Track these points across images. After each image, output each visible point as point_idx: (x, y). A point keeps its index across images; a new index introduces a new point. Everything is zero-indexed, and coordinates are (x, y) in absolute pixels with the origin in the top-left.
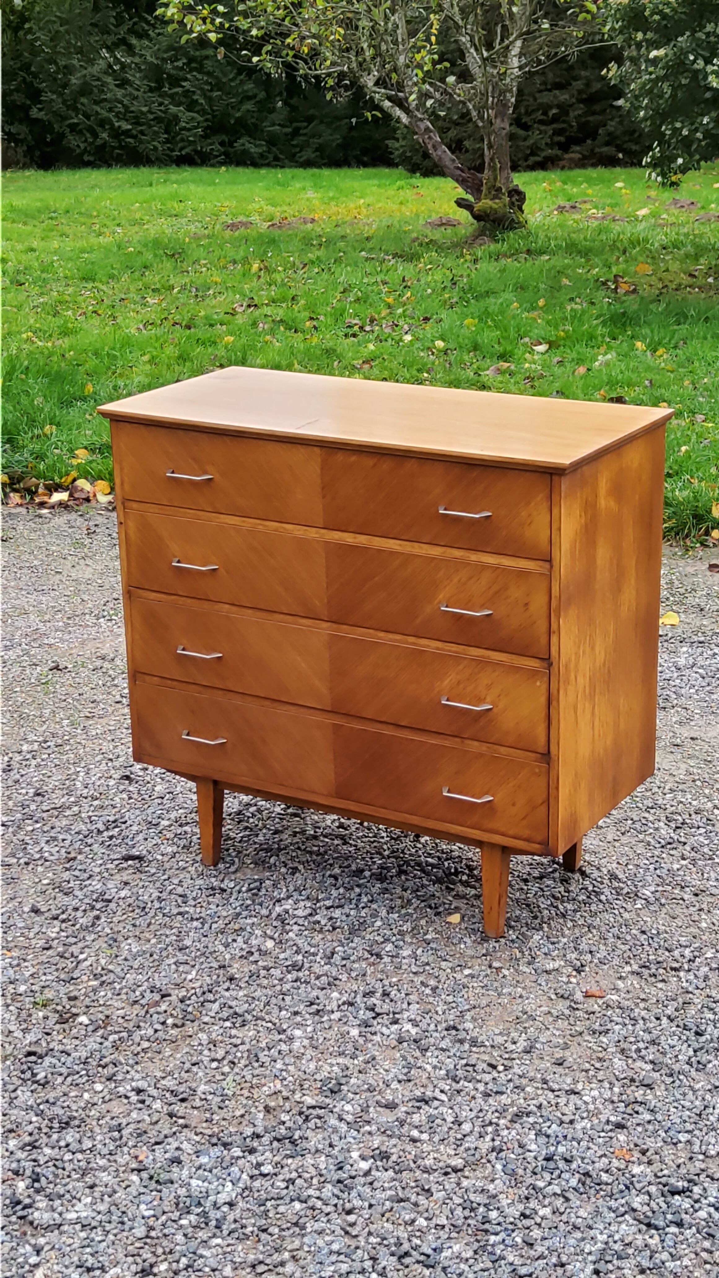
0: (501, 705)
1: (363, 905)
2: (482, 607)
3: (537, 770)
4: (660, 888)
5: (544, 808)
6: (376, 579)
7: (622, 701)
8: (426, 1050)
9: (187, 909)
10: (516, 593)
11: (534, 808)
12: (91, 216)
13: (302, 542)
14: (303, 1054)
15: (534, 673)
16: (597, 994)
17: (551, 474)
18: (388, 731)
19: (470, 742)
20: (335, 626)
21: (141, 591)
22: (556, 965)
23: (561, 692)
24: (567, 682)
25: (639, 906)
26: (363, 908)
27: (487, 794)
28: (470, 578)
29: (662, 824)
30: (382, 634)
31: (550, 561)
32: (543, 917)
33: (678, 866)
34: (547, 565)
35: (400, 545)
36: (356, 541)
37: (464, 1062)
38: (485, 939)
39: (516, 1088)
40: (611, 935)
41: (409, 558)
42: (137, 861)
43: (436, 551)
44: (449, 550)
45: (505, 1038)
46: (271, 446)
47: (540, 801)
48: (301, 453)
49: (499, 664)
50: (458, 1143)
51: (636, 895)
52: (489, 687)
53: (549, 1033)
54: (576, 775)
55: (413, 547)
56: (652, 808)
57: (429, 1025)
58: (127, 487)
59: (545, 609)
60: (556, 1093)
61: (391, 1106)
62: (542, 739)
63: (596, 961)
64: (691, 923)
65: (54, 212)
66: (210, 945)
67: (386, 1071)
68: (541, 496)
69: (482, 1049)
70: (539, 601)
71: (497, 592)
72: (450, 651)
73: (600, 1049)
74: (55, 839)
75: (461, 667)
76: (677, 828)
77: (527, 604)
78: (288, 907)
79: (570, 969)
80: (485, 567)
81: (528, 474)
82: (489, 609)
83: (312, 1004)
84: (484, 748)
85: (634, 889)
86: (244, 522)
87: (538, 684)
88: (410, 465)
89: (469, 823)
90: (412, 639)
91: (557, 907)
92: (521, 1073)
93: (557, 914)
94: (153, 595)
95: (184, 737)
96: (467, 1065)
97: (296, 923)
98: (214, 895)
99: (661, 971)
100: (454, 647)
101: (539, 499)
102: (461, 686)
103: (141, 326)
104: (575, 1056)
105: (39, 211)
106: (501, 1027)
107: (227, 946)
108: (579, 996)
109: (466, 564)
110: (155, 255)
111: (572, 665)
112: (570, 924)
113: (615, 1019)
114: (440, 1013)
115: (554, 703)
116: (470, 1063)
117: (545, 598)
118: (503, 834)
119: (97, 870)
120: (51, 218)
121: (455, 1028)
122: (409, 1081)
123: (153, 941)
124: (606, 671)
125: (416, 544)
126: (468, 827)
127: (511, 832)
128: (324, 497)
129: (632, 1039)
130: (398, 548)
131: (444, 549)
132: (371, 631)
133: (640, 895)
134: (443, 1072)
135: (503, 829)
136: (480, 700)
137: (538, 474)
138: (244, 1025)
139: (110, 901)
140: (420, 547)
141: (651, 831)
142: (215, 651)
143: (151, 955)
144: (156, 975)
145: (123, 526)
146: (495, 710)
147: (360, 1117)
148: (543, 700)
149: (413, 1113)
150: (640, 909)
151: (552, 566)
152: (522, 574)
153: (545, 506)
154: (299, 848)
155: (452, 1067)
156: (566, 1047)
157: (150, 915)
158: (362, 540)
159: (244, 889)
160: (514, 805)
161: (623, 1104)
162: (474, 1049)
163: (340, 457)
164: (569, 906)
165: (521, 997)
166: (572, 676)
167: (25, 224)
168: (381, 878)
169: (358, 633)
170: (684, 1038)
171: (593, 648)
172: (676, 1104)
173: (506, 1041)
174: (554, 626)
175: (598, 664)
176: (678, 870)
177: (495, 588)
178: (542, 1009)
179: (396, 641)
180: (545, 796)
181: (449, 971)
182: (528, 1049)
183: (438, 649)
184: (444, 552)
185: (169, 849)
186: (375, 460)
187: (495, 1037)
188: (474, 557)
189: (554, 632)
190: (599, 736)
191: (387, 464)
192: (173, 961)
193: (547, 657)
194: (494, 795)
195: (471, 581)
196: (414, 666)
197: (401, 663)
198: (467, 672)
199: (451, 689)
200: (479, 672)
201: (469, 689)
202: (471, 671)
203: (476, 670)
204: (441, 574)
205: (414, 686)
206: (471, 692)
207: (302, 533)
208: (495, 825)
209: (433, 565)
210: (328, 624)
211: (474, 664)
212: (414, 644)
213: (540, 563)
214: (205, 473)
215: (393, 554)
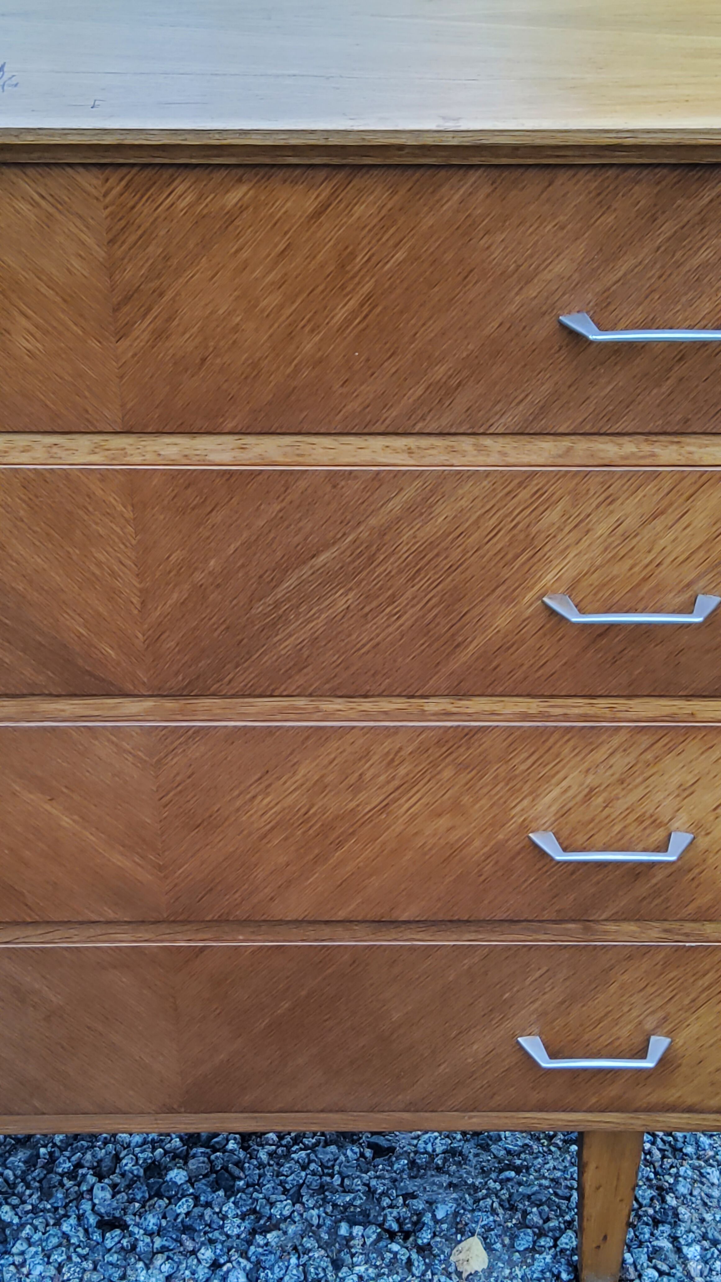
0: (720, 830)
6: (322, 559)
13: (39, 486)
19: (611, 926)
20: (168, 705)
28: (656, 516)
30: (338, 704)
36: (244, 456)
41: (441, 482)
44: (582, 446)
72: (566, 717)
75: (600, 755)
80: (707, 478)
84: (655, 934)
89: (590, 1103)
100: (578, 707)
102: (597, 802)
118: (690, 1110)
126: (590, 1110)
128: (123, 334)
131: (566, 442)
132: (301, 702)
135: (691, 1100)
136: (654, 825)
140: (480, 449)
146: (700, 843)
163: (183, 194)
179: (386, 715)
183: (525, 717)
184: (569, 449)
186: (325, 191)
191: (369, 202)
194: (667, 1035)
195: (659, 524)
196: (447, 774)
197: (402, 771)
198: (620, 763)
199: (564, 813)
200: (658, 759)
201: (621, 805)
202: (631, 759)
203: (649, 756)
204: (553, 516)
205: (443, 822)
206: (631, 809)
207: (39, 454)
208: (672, 1095)
209: (524, 494)
210: (149, 704)
211: (645, 740)
212: (447, 715)
215: (383, 478)
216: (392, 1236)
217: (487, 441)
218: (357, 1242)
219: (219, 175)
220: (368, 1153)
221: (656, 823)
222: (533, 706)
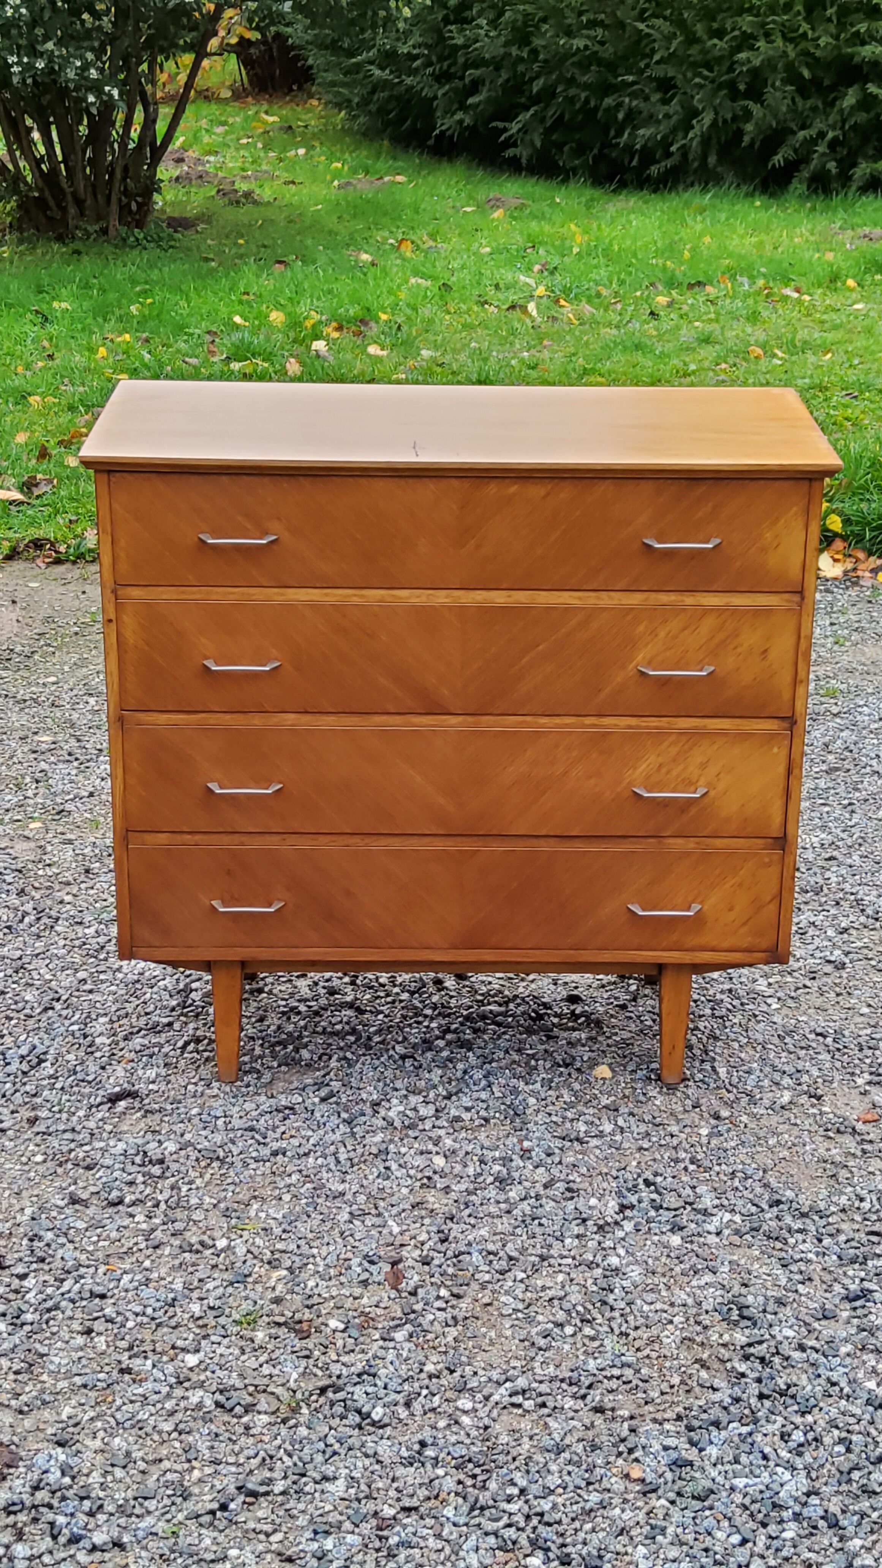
0: (721, 787)
2: (703, 663)
3: (768, 860)
5: (773, 907)
6: (541, 647)
8: (781, 1237)
9: (277, 1144)
10: (750, 639)
11: (760, 908)
13: (424, 612)
15: (770, 738)
17: (810, 480)
18: (545, 847)
19: (671, 841)
20: (470, 719)
21: (141, 716)
25: (776, 1006)
27: (694, 902)
28: (684, 629)
30: (545, 720)
31: (801, 592)
34: (796, 598)
35: (580, 598)
36: (510, 600)
38: (671, 1087)
41: (593, 612)
42: (129, 1100)
43: (635, 599)
44: (653, 595)
45: (844, 1197)
46: (380, 484)
47: (769, 898)
48: (429, 489)
49: (722, 733)
52: (704, 766)
55: (598, 598)
58: (123, 567)
59: (790, 654)
62: (778, 819)
67: (770, 1275)
68: (795, 509)
70: (782, 646)
71: (723, 642)
72: (648, 727)
75: (664, 746)
77: (766, 651)
78: (400, 1109)
79: (806, 1098)
80: (706, 611)
81: (778, 484)
82: (710, 665)
84: (692, 845)
86: (326, 595)
87: (775, 750)
88: (603, 489)
89: (665, 944)
90: (591, 720)
94: (162, 719)
95: (220, 910)
100: (654, 722)
101: (790, 514)
102: (664, 771)
109: (678, 610)
115: (796, 771)
117: (793, 640)
118: (713, 950)
121: (778, 1202)
123: (286, 1197)
125: (604, 595)
126: (663, 950)
127: (725, 945)
128: (464, 546)
130: (576, 602)
131: (646, 595)
132: (528, 718)
135: (714, 943)
136: (690, 784)
137: (791, 482)
140: (611, 598)
142: (273, 781)
145: (113, 626)
146: (712, 793)
148: (781, 769)
151: (803, 599)
152: (760, 613)
153: (800, 523)
158: (521, 597)
160: (731, 910)
163: (492, 489)
169: (507, 724)
174: (801, 674)
177: (721, 636)
179: (567, 725)
180: (776, 890)
183: (630, 727)
184: (647, 599)
186: (549, 487)
187: (832, 1200)
188: (689, 600)
189: (801, 682)
191: (566, 492)
192: (345, 1215)
193: (790, 715)
194: (701, 903)
195: (686, 632)
196: (594, 755)
197: (574, 754)
198: (674, 750)
199: (648, 777)
200: (690, 749)
201: (674, 773)
202: (677, 749)
203: (686, 747)
204: (641, 628)
205: (593, 781)
206: (678, 776)
207: (424, 599)
208: (703, 940)
209: (629, 618)
210: (460, 719)
211: (684, 739)
212: (594, 726)
213: (786, 596)
214: (264, 534)
215: (568, 610)
216: (560, 1066)
217: (612, 594)
218: (540, 1068)
219: (507, 481)
220: (544, 1038)
221: (691, 783)
222: (633, 721)
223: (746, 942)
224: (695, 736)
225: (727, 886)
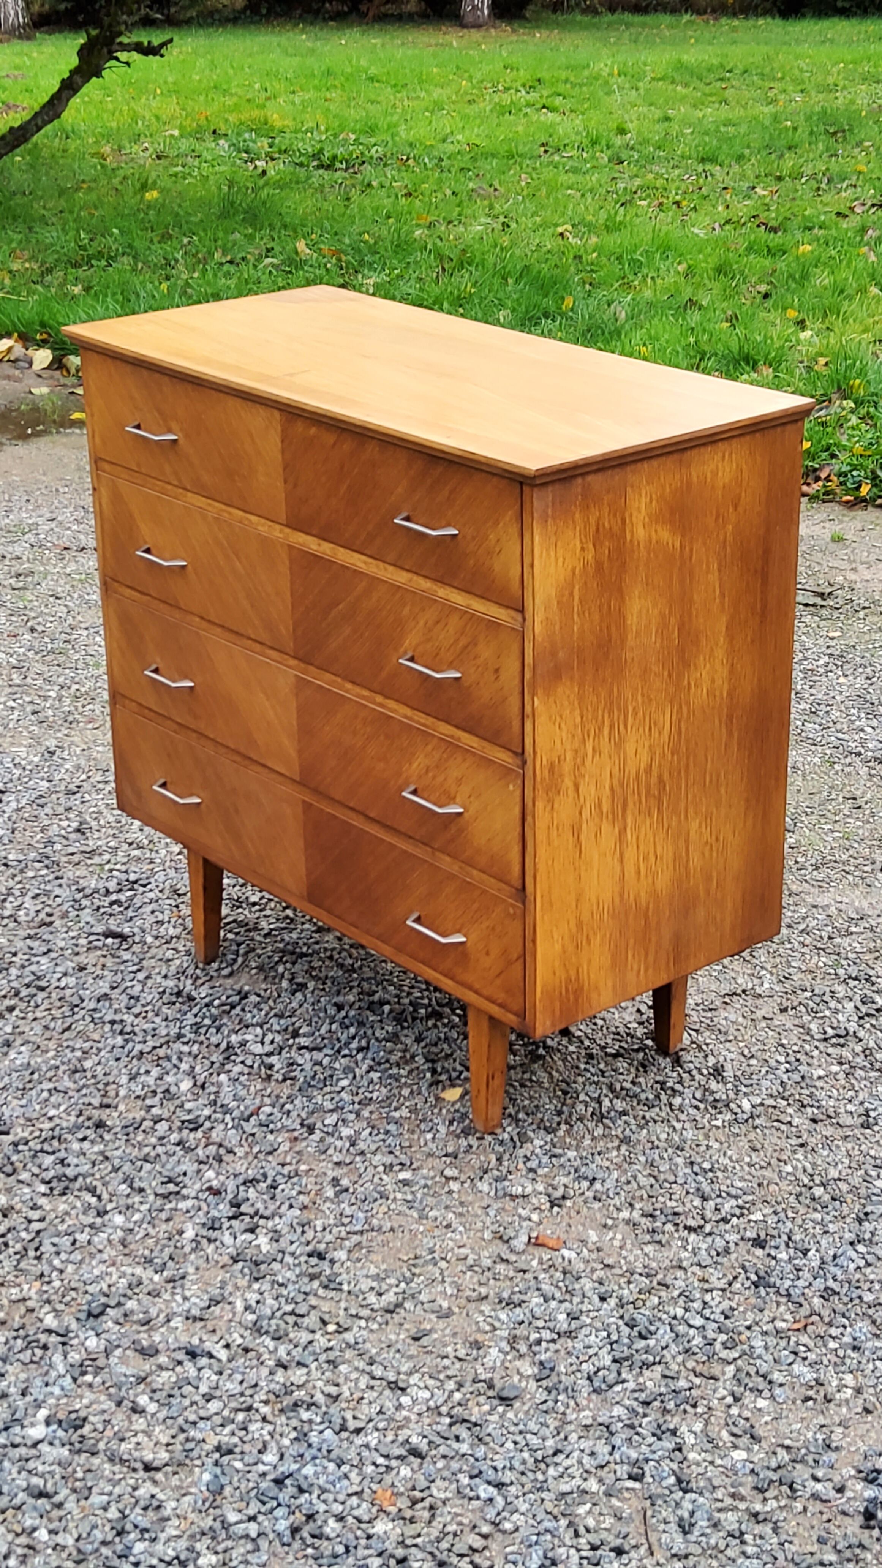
0: (472, 811)
1: (346, 1052)
2: (451, 666)
3: (511, 911)
4: (771, 1102)
5: (519, 966)
6: (341, 606)
7: (694, 825)
8: (257, 1279)
9: (125, 1017)
10: (486, 651)
11: (510, 963)
12: (774, 79)
13: (265, 542)
14: (100, 1251)
15: (506, 771)
16: (551, 1244)
17: (521, 484)
18: (360, 824)
19: (441, 855)
20: (301, 665)
21: (116, 585)
22: (529, 1190)
23: (540, 805)
24: (554, 788)
25: (719, 1123)
26: (344, 1056)
27: (459, 931)
28: (437, 622)
29: (850, 1006)
30: (349, 686)
31: (522, 611)
32: (571, 1114)
33: (822, 1073)
34: (519, 617)
35: (365, 563)
36: (321, 549)
37: (289, 1308)
38: (466, 1132)
39: (328, 1362)
40: (642, 1159)
41: (375, 581)
42: (117, 941)
43: (401, 577)
44: (417, 578)
45: (374, 1284)
46: (231, 402)
47: (515, 956)
48: (262, 415)
49: (469, 751)
50: (185, 1427)
51: (727, 1106)
52: (459, 781)
53: (440, 1288)
54: (580, 925)
55: (377, 567)
56: (856, 979)
57: (292, 1243)
59: (517, 681)
60: (372, 1383)
61: (146, 1353)
62: (516, 869)
63: (590, 1194)
64: (774, 1162)
65: (729, 71)
66: (115, 1072)
67: (185, 1299)
68: (510, 513)
69: (332, 1294)
70: (510, 669)
71: (466, 647)
72: (418, 722)
73: (488, 1328)
74: (47, 893)
75: (430, 747)
76: (868, 1015)
77: (497, 671)
78: (248, 1037)
79: (544, 1199)
80: (453, 609)
81: (496, 479)
82: (458, 670)
83: (170, 1181)
84: (456, 868)
85: (732, 1095)
86: (209, 505)
87: (511, 787)
88: (371, 450)
89: (440, 967)
90: (379, 699)
91: (600, 1103)
92: (352, 1341)
93: (593, 1114)
94: (128, 592)
95: (155, 788)
96: (293, 1313)
97: (242, 1062)
98: (174, 1003)
99: (669, 1227)
100: (422, 718)
101: (507, 518)
102: (431, 775)
103: (717, 226)
104: (447, 1331)
105: (709, 70)
106: (384, 1267)
107: (132, 1078)
108: (520, 1242)
109: (433, 600)
110: (812, 133)
111: (567, 767)
112: (599, 1131)
113: (543, 1286)
114: (319, 1229)
116: (297, 1311)
117: (517, 664)
118: (476, 992)
119: (62, 944)
120: (722, 79)
121: (321, 1256)
122: (202, 1320)
123: (52, 1054)
124: (654, 780)
125: (381, 564)
127: (485, 992)
128: (285, 482)
129: (541, 1324)
130: (362, 565)
131: (410, 575)
132: (339, 680)
133: (732, 1105)
134: (251, 1317)
135: (477, 986)
136: (451, 800)
137: (507, 481)
138: (64, 1194)
139: (42, 989)
140: (385, 569)
141: (827, 1013)
142: (186, 677)
143: (32, 1073)
144: (16, 1102)
145: (97, 495)
146: (467, 816)
147: (94, 1360)
148: (517, 810)
149: (167, 1369)
150: (718, 1128)
151: (524, 619)
152: (493, 626)
153: (514, 530)
154: (331, 958)
155: (269, 1312)
156: (446, 1315)
157: (76, 1017)
158: (325, 549)
159: (216, 1002)
160: (487, 954)
161: (448, 1420)
162: (321, 1292)
163: (299, 426)
164: (619, 1105)
165: (448, 1226)
166: (568, 782)
167: (686, 85)
168: (399, 1018)
169: (323, 680)
170: (614, 1337)
171: (619, 744)
172: (518, 1438)
173: (372, 1289)
174: (528, 707)
175: (632, 769)
176: (820, 1078)
177: (464, 641)
178: (462, 1250)
179: (363, 698)
180: (520, 949)
181: (381, 1169)
182: (391, 1307)
183: (406, 717)
184: (411, 581)
185: (172, 932)
186: (334, 437)
187: (362, 1280)
188: (443, 592)
189: (528, 717)
190: (638, 873)
192: (51, 1086)
193: (520, 751)
194: (465, 936)
195: (439, 626)
196: (382, 737)
197: (369, 730)
198: (436, 756)
199: (420, 777)
200: (448, 759)
201: (438, 780)
202: (440, 755)
203: (445, 755)
204: (406, 612)
206: (441, 785)
207: (266, 530)
209: (398, 596)
210: (295, 662)
211: (444, 746)
212: (381, 705)
213: (512, 613)
214: (170, 431)
215: (357, 573)
217: (386, 566)
221: (449, 797)
222: (408, 711)
223: (501, 996)
224: (452, 747)
225: (484, 926)
